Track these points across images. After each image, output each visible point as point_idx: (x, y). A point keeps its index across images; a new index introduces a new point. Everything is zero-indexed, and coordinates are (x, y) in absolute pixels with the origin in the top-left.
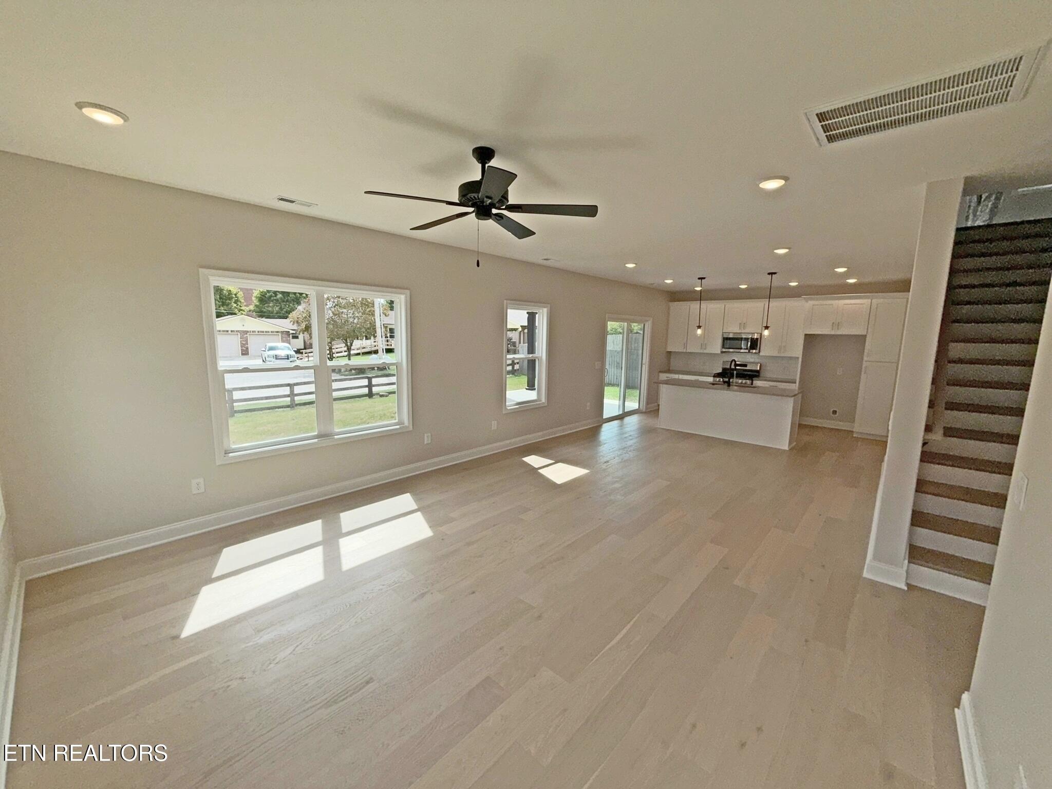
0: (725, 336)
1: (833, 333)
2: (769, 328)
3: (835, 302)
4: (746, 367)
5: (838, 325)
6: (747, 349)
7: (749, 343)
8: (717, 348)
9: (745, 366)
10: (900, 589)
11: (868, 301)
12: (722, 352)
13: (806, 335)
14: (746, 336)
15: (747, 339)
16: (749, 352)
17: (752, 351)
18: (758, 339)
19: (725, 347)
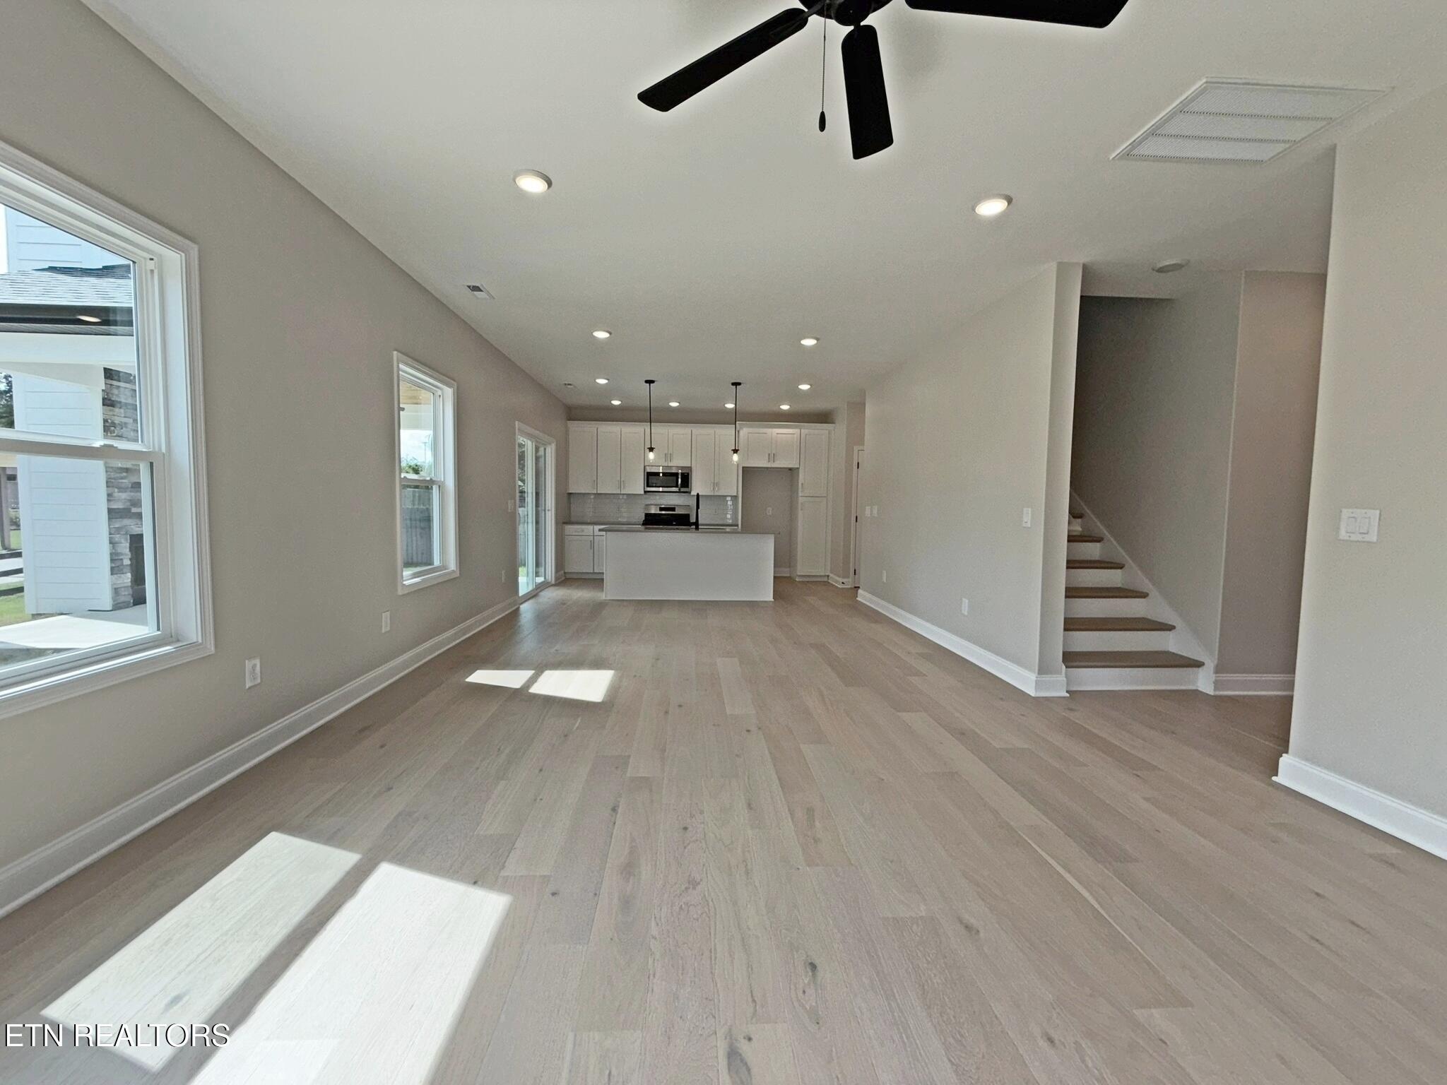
0: (649, 470)
1: (769, 465)
2: (739, 452)
3: (769, 431)
4: (674, 511)
5: (772, 457)
6: (677, 486)
7: (680, 480)
8: (638, 487)
9: (673, 509)
10: (1064, 697)
11: (798, 431)
12: (645, 492)
13: (743, 467)
14: (674, 471)
15: (676, 475)
16: (679, 492)
17: (682, 490)
18: (688, 474)
19: (650, 484)
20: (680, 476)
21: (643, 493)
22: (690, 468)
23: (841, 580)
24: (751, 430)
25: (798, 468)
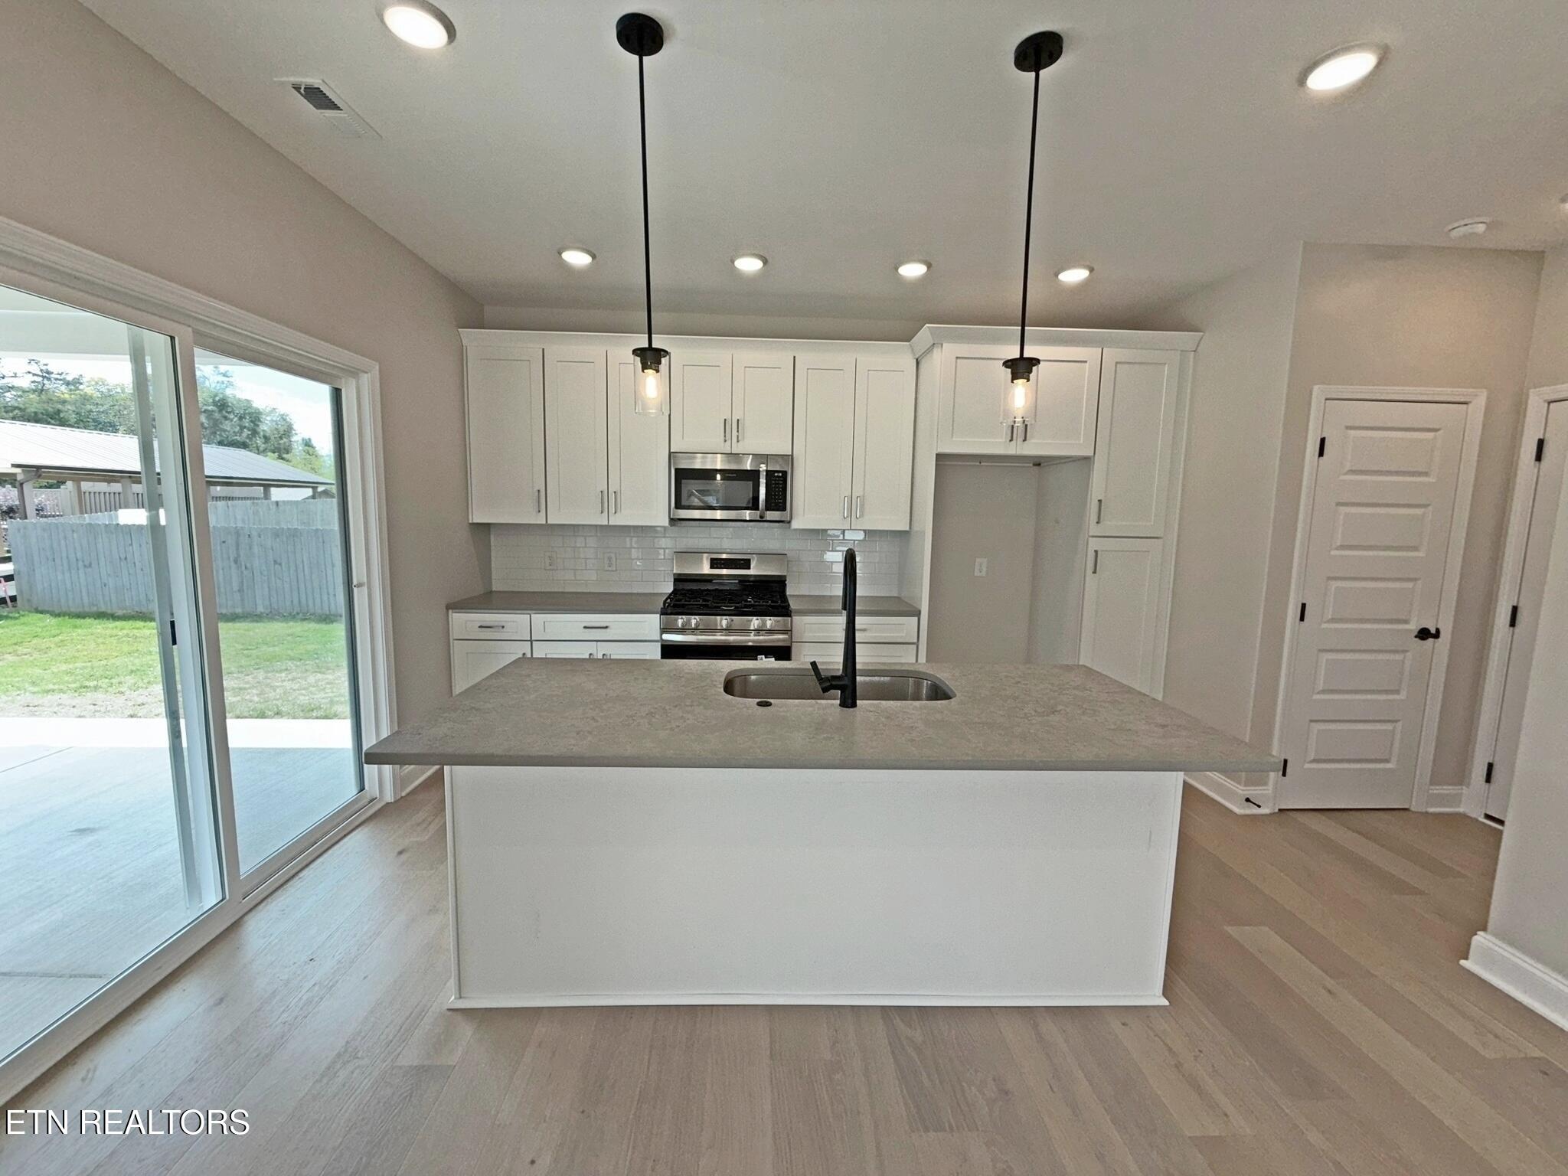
0: (682, 463)
1: (1011, 451)
4: (747, 568)
5: (1020, 427)
6: (756, 506)
7: (763, 490)
8: (655, 507)
9: (744, 564)
11: (1090, 353)
12: (673, 521)
13: (940, 457)
14: (748, 465)
15: (753, 475)
16: (762, 519)
17: (771, 515)
18: (785, 473)
19: (684, 502)
20: (763, 481)
21: (666, 523)
22: (790, 458)
23: (1243, 791)
24: (964, 349)
25: (1087, 460)
